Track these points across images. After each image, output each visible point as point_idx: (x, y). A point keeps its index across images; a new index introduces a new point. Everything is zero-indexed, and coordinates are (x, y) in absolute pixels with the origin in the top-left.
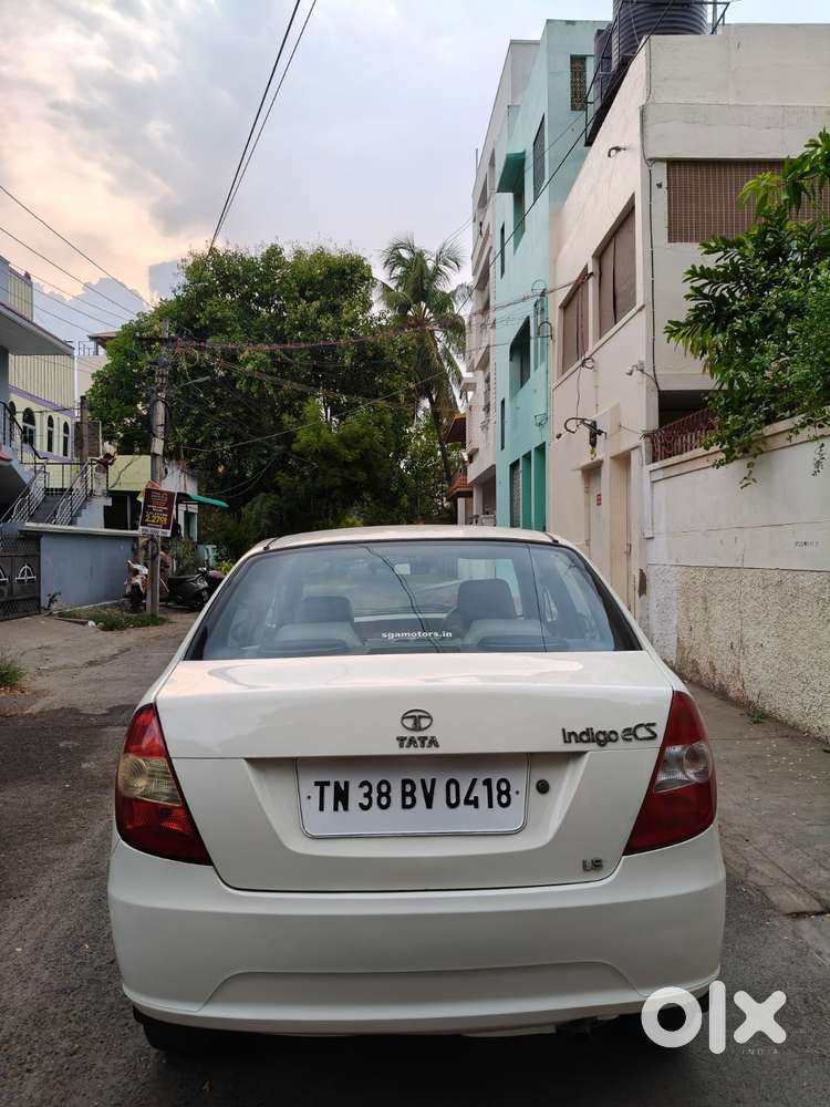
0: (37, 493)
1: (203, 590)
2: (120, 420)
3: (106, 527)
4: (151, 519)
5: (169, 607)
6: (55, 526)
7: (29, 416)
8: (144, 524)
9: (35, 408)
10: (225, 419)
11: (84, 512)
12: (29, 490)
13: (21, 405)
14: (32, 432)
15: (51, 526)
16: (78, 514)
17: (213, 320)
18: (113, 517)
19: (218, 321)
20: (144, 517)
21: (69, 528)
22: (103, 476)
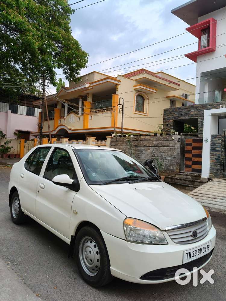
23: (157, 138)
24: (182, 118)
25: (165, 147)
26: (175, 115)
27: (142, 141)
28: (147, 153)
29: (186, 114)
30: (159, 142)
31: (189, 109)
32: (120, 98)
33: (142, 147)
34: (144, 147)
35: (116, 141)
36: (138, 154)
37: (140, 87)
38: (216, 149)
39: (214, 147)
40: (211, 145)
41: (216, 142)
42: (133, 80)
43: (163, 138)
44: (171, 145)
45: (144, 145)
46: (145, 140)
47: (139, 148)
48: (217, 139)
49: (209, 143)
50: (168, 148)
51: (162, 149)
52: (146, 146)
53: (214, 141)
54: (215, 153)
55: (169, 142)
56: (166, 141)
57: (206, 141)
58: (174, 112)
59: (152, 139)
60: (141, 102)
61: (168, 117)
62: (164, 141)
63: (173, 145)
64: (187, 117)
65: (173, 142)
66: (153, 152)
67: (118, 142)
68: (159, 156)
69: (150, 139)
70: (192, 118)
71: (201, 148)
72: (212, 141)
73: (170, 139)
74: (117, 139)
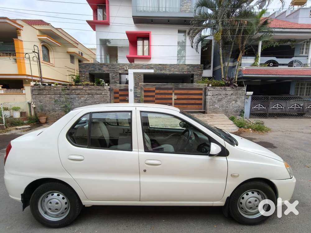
23: (90, 88)
24: (96, 72)
25: (99, 95)
26: (90, 69)
27: (74, 90)
28: (81, 100)
29: (99, 70)
30: (92, 91)
31: (101, 66)
32: (34, 45)
33: (75, 95)
34: (77, 95)
35: (40, 90)
36: (71, 101)
37: (46, 38)
38: (138, 96)
39: (136, 94)
40: (134, 93)
41: (137, 91)
42: (36, 29)
43: (95, 88)
44: (103, 93)
45: (76, 93)
46: (77, 89)
47: (72, 96)
48: (138, 89)
49: (133, 92)
50: (101, 95)
51: (96, 97)
52: (80, 94)
53: (136, 90)
54: (137, 98)
55: (102, 91)
56: (99, 90)
57: (131, 90)
58: (89, 67)
59: (84, 88)
60: (46, 52)
61: (84, 70)
62: (97, 90)
63: (106, 94)
64: (100, 72)
65: (106, 91)
66: (88, 99)
67: (42, 91)
68: (93, 102)
69: (83, 89)
70: (104, 73)
71: (128, 95)
72: (134, 90)
73: (102, 89)
74: (41, 88)
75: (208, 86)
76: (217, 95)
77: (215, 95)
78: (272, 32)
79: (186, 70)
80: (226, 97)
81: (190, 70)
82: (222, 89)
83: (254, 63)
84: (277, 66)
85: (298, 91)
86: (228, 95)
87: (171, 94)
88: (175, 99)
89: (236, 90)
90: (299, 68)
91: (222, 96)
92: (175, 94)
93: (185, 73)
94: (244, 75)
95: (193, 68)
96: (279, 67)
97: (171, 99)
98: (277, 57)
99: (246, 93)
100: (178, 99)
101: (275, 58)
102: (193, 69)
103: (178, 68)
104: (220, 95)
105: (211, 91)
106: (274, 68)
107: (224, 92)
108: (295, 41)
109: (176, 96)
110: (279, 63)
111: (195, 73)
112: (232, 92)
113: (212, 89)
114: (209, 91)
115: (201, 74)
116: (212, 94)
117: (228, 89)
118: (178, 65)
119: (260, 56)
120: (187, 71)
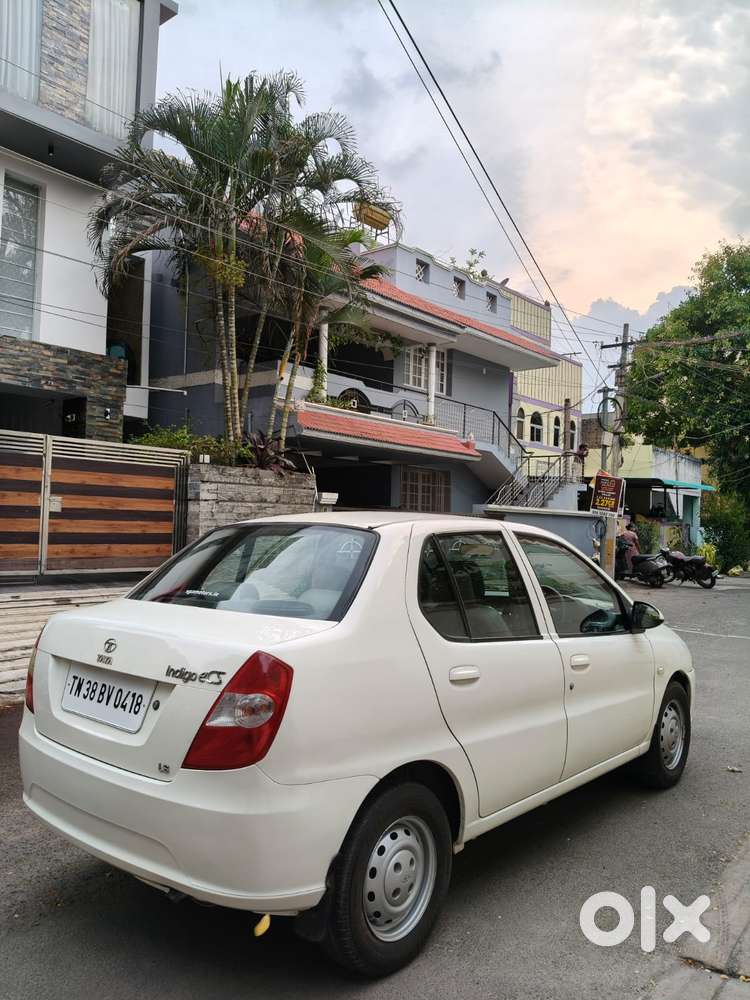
0: (521, 480)
1: (663, 568)
2: (644, 414)
3: (580, 509)
4: (600, 502)
5: (633, 582)
6: (527, 509)
7: (536, 419)
8: (595, 507)
9: (541, 410)
10: (736, 405)
11: (555, 496)
12: (513, 478)
13: (529, 410)
14: (539, 431)
15: (523, 508)
16: (550, 498)
17: (725, 314)
18: (584, 501)
19: (729, 313)
20: (595, 501)
21: (542, 510)
22: (580, 466)
75: (195, 460)
76: (231, 500)
77: (224, 501)
78: (366, 302)
79: (49, 374)
80: (260, 508)
81: (71, 376)
82: (246, 476)
83: (312, 391)
84: (368, 411)
85: (417, 496)
86: (265, 501)
87: (35, 487)
88: (53, 515)
89: (291, 484)
90: (413, 424)
91: (250, 504)
92: (57, 489)
93: (46, 387)
94: (306, 433)
95: (81, 369)
96: (373, 415)
97: (34, 512)
98: (368, 384)
99: (320, 497)
100: (66, 514)
101: (361, 383)
102: (82, 373)
103: (14, 356)
104: (243, 501)
105: (212, 482)
106: (360, 416)
107: (255, 491)
108: (399, 341)
109: (59, 498)
110: (372, 403)
111: (92, 392)
112: (277, 491)
113: (212, 474)
114: (203, 482)
115: (117, 404)
116: (214, 496)
117: (265, 480)
118: (12, 343)
119: (326, 369)
120: (55, 380)
